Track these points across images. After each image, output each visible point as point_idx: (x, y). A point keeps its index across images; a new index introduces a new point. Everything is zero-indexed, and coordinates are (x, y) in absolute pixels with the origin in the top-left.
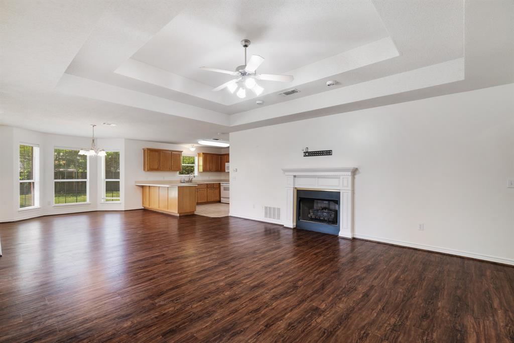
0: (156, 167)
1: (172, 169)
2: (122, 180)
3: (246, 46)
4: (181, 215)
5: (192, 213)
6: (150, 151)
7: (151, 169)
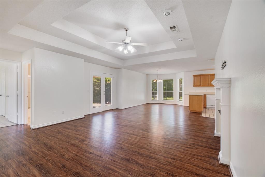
0: (199, 84)
1: (210, 85)
2: (183, 91)
3: (126, 31)
4: (192, 111)
5: (199, 112)
6: (194, 76)
7: (195, 86)
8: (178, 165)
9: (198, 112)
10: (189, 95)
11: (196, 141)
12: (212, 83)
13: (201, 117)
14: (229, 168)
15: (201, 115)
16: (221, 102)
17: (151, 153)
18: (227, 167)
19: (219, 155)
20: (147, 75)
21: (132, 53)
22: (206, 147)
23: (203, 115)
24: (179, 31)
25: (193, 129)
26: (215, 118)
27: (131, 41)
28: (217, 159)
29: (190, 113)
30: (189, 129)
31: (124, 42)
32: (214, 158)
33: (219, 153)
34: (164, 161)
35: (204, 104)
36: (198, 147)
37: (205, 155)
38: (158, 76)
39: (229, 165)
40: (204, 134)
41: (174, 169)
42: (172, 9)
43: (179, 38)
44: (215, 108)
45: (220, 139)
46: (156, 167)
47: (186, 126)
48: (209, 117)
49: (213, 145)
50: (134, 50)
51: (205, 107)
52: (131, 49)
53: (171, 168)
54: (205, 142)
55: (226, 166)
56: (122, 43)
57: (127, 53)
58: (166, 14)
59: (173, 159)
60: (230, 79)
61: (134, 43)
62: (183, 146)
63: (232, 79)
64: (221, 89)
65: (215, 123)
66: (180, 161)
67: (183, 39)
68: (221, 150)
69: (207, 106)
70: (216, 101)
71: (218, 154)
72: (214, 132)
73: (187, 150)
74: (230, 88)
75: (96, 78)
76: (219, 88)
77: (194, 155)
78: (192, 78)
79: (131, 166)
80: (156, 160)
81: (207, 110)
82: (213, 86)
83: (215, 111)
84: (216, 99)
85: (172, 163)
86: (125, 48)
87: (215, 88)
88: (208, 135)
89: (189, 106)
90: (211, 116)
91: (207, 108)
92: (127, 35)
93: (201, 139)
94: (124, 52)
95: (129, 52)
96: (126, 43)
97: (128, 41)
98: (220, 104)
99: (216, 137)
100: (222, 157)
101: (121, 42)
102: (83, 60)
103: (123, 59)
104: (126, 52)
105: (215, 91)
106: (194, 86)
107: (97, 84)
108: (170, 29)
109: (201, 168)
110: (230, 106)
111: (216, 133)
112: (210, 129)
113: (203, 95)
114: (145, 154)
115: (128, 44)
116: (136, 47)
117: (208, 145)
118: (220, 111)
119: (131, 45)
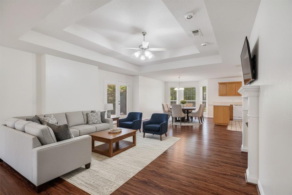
0: (225, 93)
1: (237, 94)
2: (207, 101)
3: (144, 35)
4: (216, 124)
5: (225, 125)
6: (220, 84)
7: (221, 95)
8: (202, 187)
9: (223, 125)
10: (214, 106)
11: (220, 157)
12: (239, 91)
13: (226, 130)
14: (257, 188)
15: (227, 128)
16: (249, 112)
17: (171, 172)
18: (255, 186)
19: (246, 173)
20: (165, 82)
21: (150, 59)
22: (232, 164)
23: (229, 128)
24: (202, 35)
25: (218, 144)
26: (243, 131)
27: (148, 47)
28: (244, 178)
29: (215, 126)
30: (214, 144)
31: (141, 47)
32: (240, 177)
33: (246, 171)
34: (186, 182)
35: (231, 116)
36: (222, 164)
37: (230, 174)
38: (179, 84)
39: (257, 185)
40: (231, 149)
41: (197, 191)
42: (194, 12)
43: (203, 43)
44: (242, 120)
45: (247, 155)
46: (178, 190)
47: (210, 141)
48: (236, 130)
49: (240, 162)
50: (152, 56)
51: (231, 119)
52: (149, 55)
53: (195, 190)
54: (231, 158)
55: (253, 185)
56: (138, 49)
57: (145, 59)
58: (188, 18)
59: (195, 178)
60: (259, 87)
61: (152, 48)
62: (207, 163)
63: (261, 87)
64: (249, 98)
65: (242, 137)
66: (203, 181)
67: (206, 44)
68: (248, 167)
69: (234, 118)
70: (243, 112)
71: (244, 172)
72: (241, 147)
73: (211, 168)
74: (259, 97)
75: (109, 87)
76: (247, 97)
77: (219, 174)
78: (217, 85)
79: (149, 190)
80: (177, 181)
81: (233, 122)
82: (240, 95)
83: (242, 124)
84: (243, 109)
85: (195, 183)
86: (143, 54)
87: (242, 97)
88: (235, 151)
89: (213, 117)
90: (238, 130)
91: (233, 120)
92: (145, 40)
93: (227, 155)
94: (141, 58)
95: (147, 58)
96: (143, 49)
97: (145, 46)
98: (248, 116)
99: (242, 152)
100: (250, 176)
101: (139, 47)
102: (97, 67)
103: (139, 65)
104: (143, 58)
105: (243, 101)
106: (219, 96)
107: (111, 93)
108: (192, 33)
109: (227, 189)
110: (258, 117)
111: (243, 148)
112: (237, 144)
113: (229, 105)
114: (164, 175)
115: (145, 49)
116: (154, 53)
117: (233, 162)
118: (247, 124)
119: (149, 50)
